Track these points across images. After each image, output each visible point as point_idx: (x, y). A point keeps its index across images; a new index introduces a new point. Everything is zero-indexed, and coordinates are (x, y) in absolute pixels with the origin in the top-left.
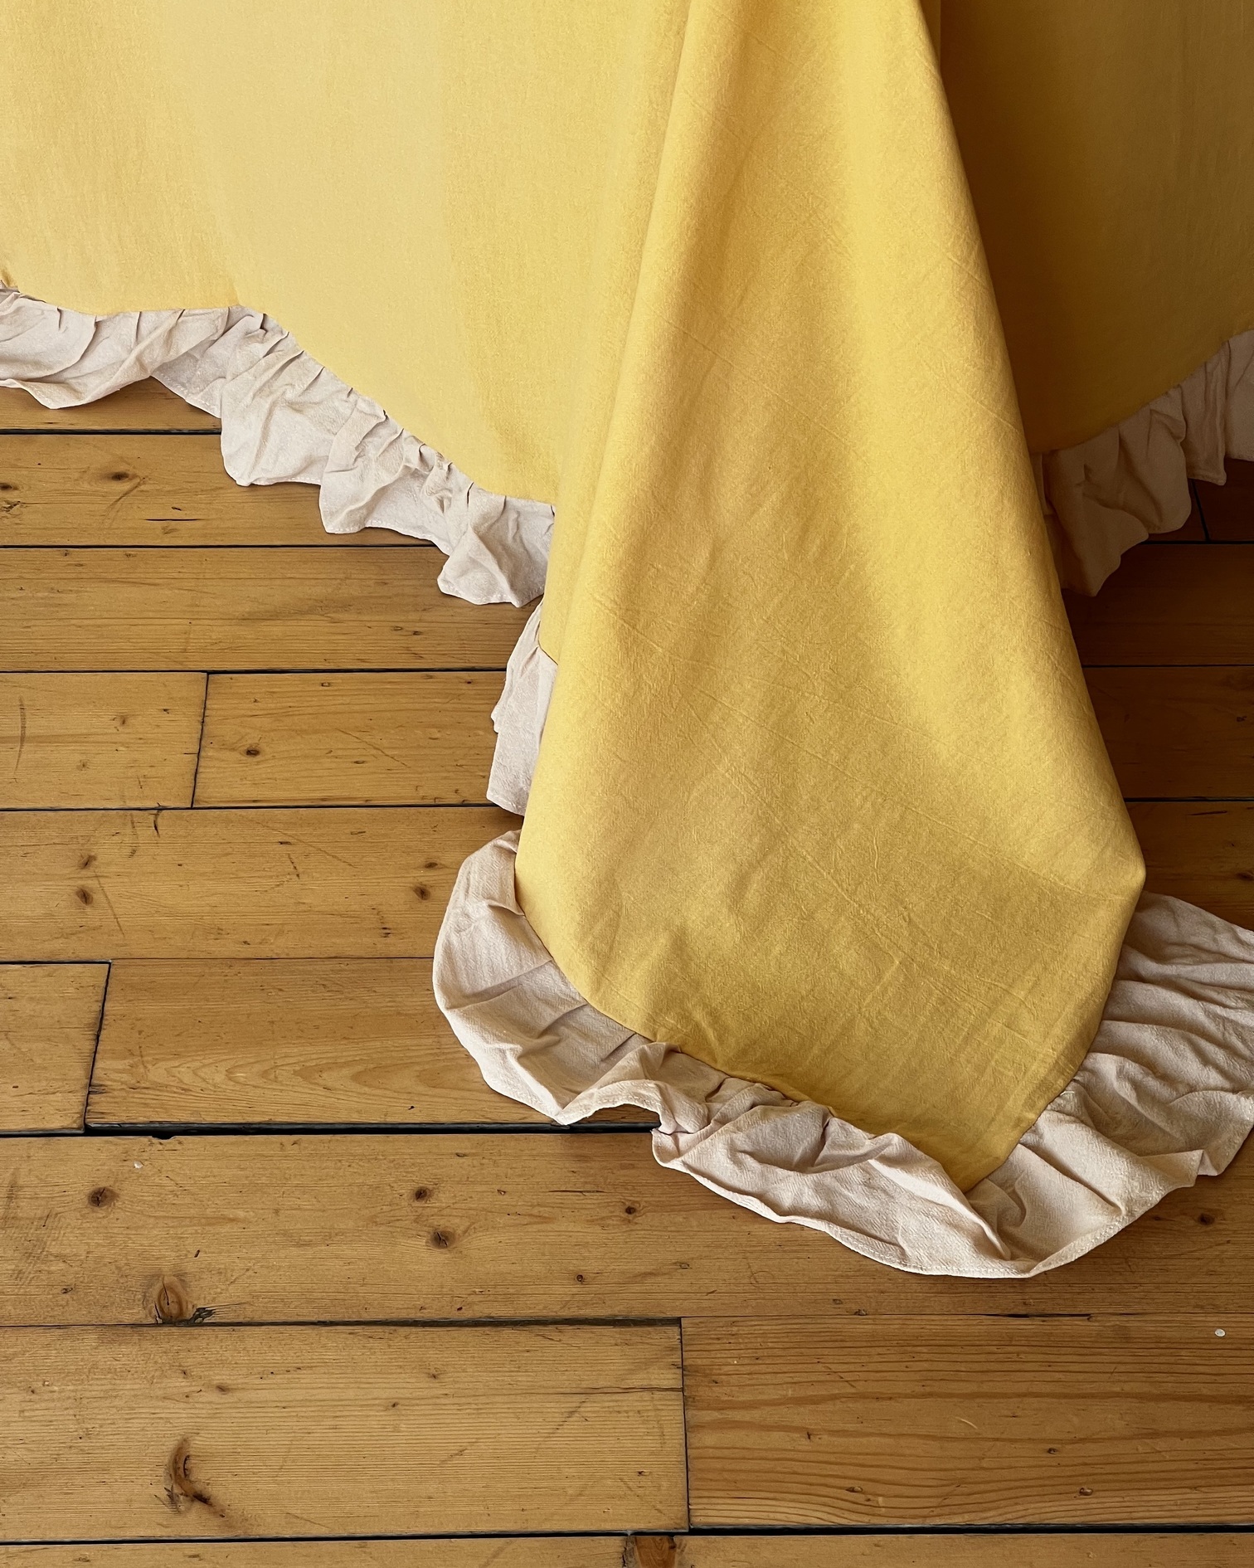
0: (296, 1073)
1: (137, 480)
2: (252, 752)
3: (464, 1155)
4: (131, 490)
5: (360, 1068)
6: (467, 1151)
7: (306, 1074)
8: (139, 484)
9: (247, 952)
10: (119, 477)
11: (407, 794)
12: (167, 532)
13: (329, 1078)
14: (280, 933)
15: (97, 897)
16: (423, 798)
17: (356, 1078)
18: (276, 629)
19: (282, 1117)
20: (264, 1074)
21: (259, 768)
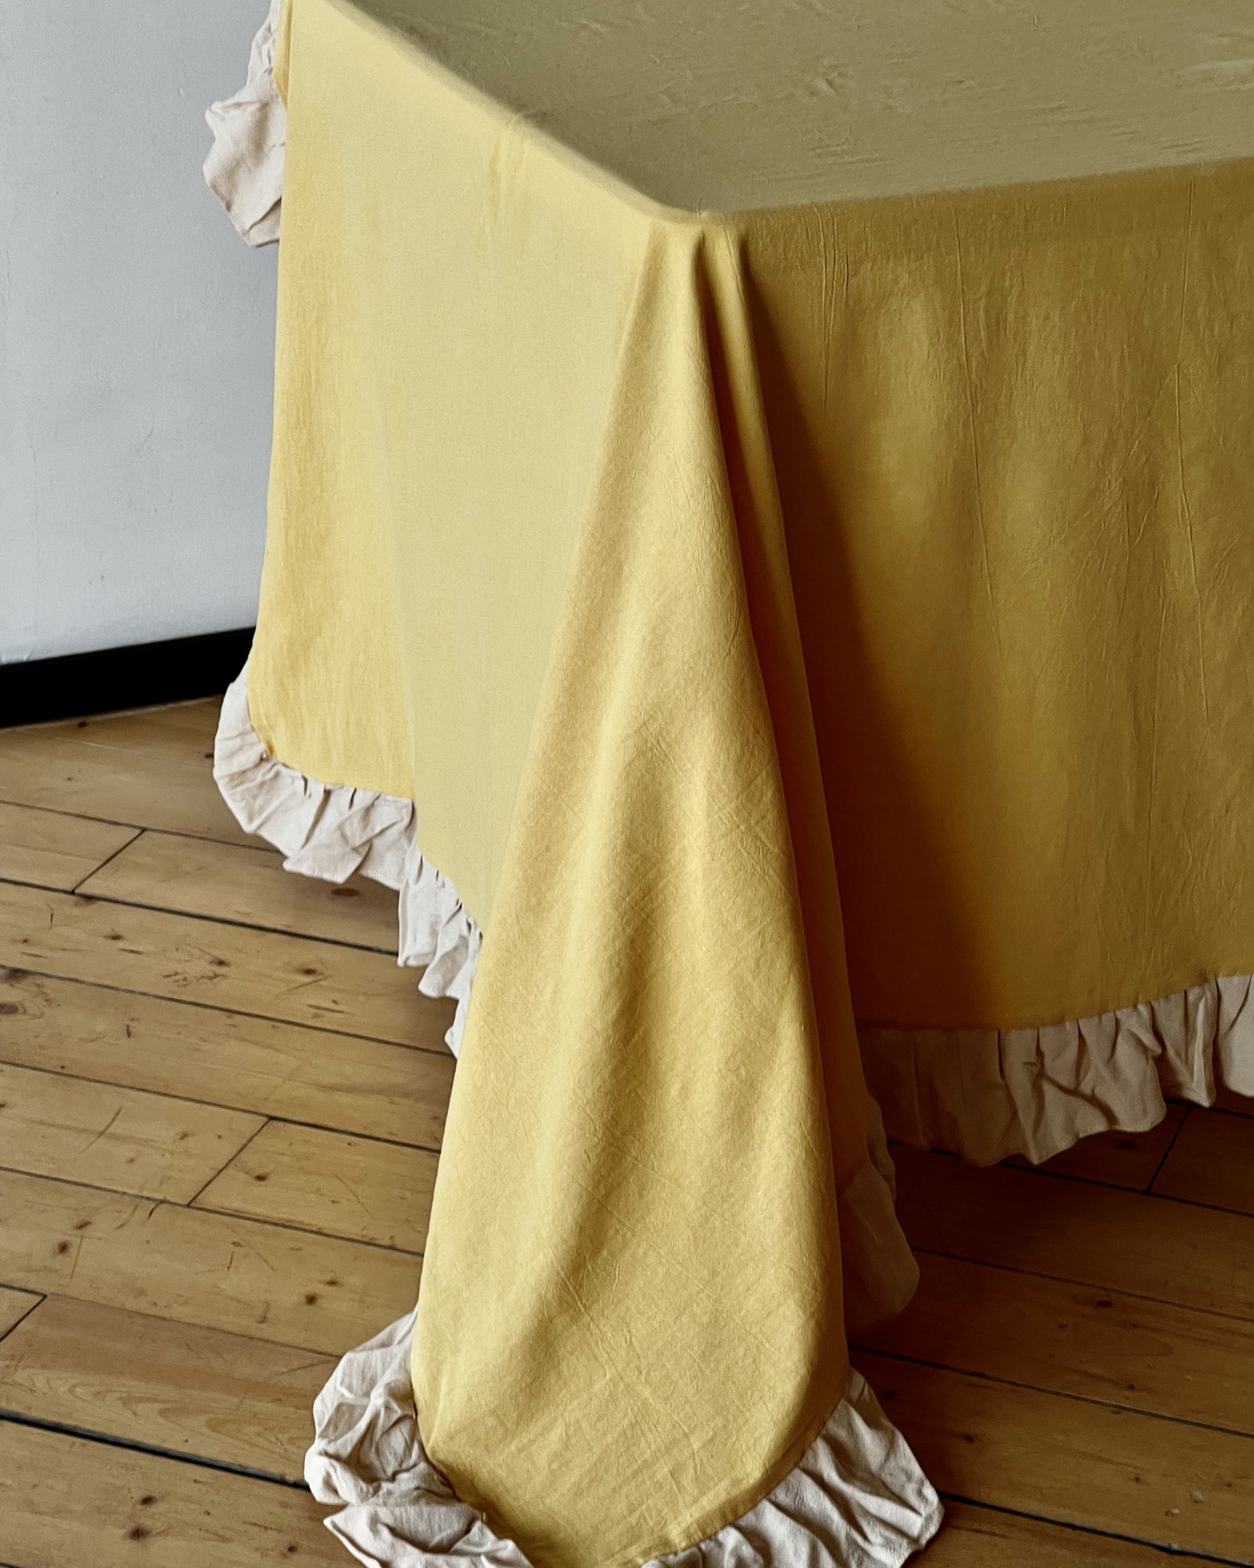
0: (120, 1398)
1: (321, 977)
2: (260, 1178)
3: (199, 1482)
4: (311, 983)
5: (169, 1406)
6: (202, 1480)
7: (126, 1401)
8: (320, 980)
9: (152, 1311)
10: (309, 972)
11: (354, 1232)
12: (315, 1016)
13: (140, 1408)
14: (185, 1303)
15: (72, 1251)
16: (364, 1236)
17: (162, 1413)
18: (345, 1099)
19: (87, 1425)
20: (97, 1394)
21: (258, 1189)
